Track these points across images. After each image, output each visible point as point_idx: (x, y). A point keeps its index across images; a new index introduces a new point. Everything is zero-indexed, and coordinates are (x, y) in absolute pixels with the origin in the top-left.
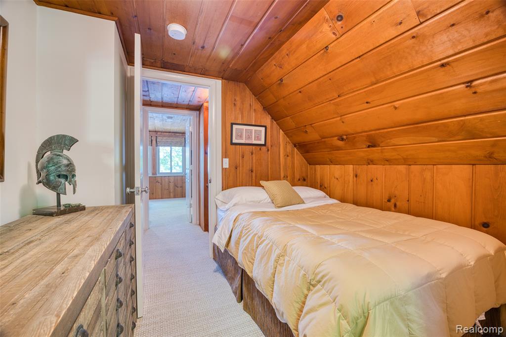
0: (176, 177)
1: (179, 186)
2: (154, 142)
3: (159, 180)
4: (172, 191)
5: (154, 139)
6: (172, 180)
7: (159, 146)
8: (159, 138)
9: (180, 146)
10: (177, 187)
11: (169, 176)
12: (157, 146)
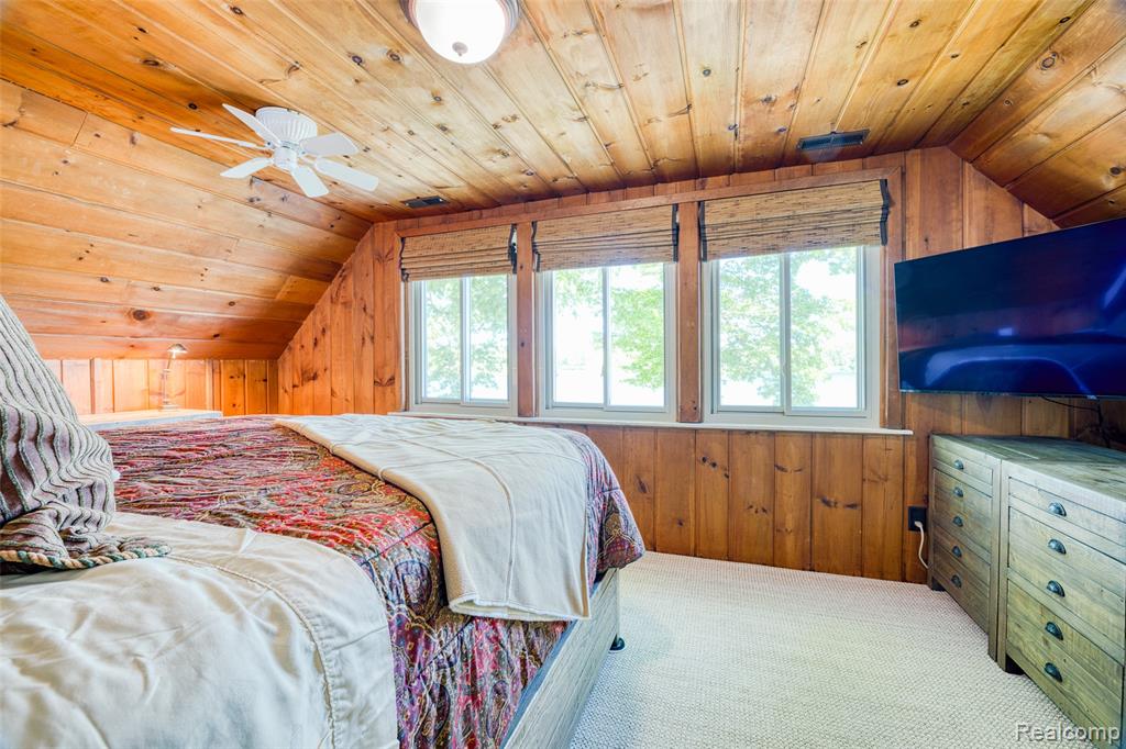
0: (818, 440)
1: (837, 495)
2: (689, 239)
3: (717, 451)
4: (790, 525)
5: (687, 221)
6: (792, 455)
7: (716, 256)
8: (717, 206)
9: (843, 242)
10: (827, 503)
11: (772, 433)
12: (703, 257)
